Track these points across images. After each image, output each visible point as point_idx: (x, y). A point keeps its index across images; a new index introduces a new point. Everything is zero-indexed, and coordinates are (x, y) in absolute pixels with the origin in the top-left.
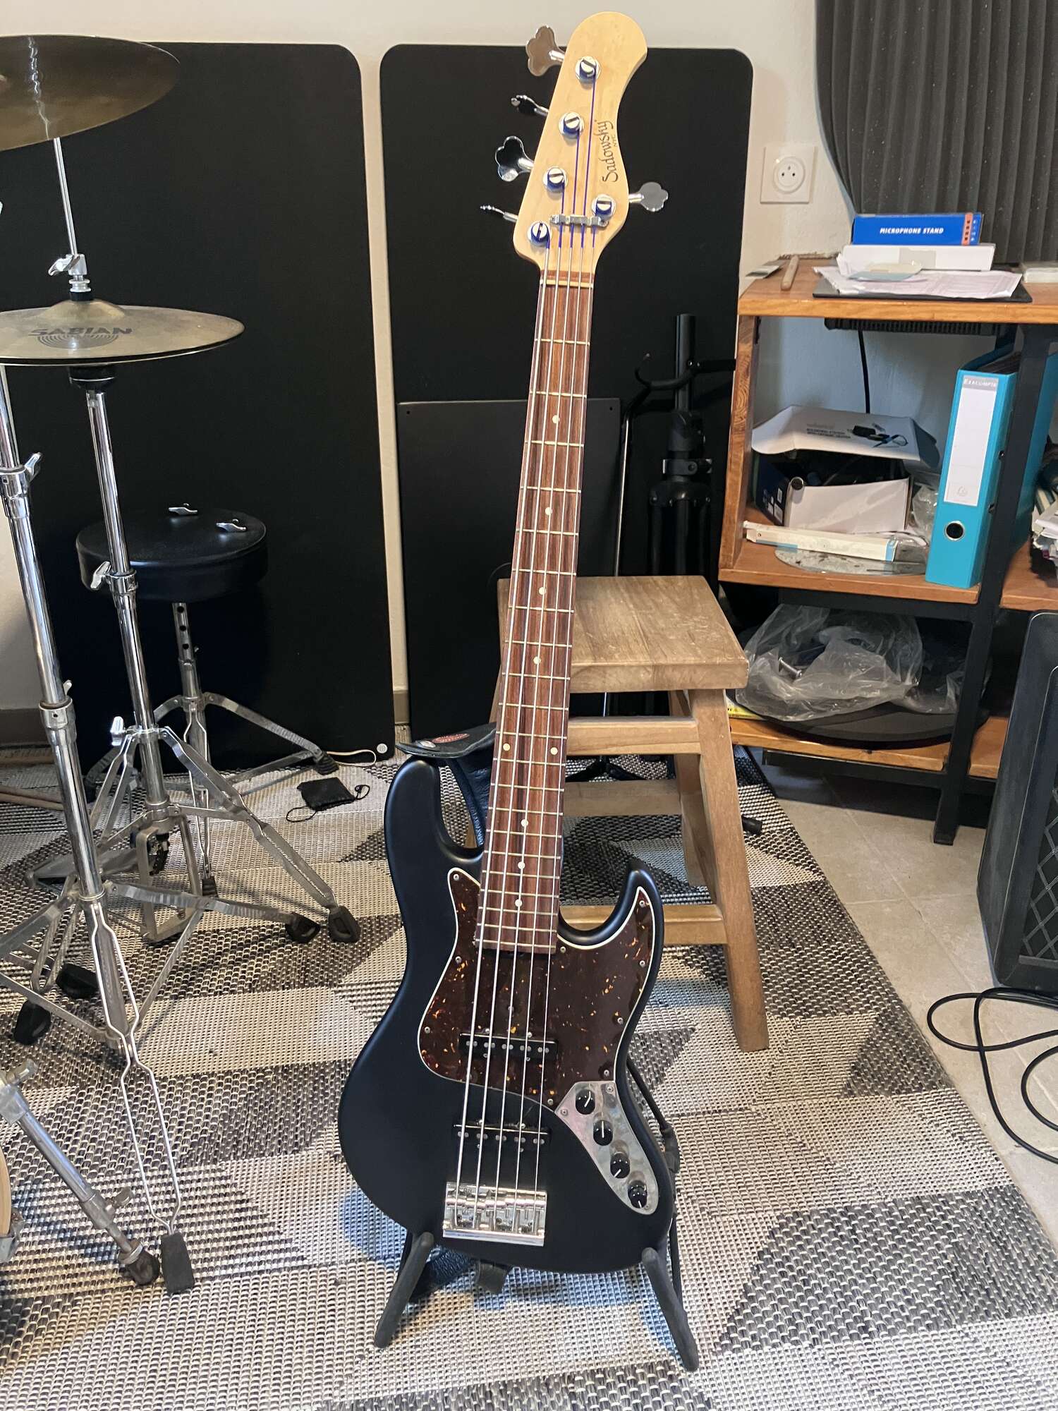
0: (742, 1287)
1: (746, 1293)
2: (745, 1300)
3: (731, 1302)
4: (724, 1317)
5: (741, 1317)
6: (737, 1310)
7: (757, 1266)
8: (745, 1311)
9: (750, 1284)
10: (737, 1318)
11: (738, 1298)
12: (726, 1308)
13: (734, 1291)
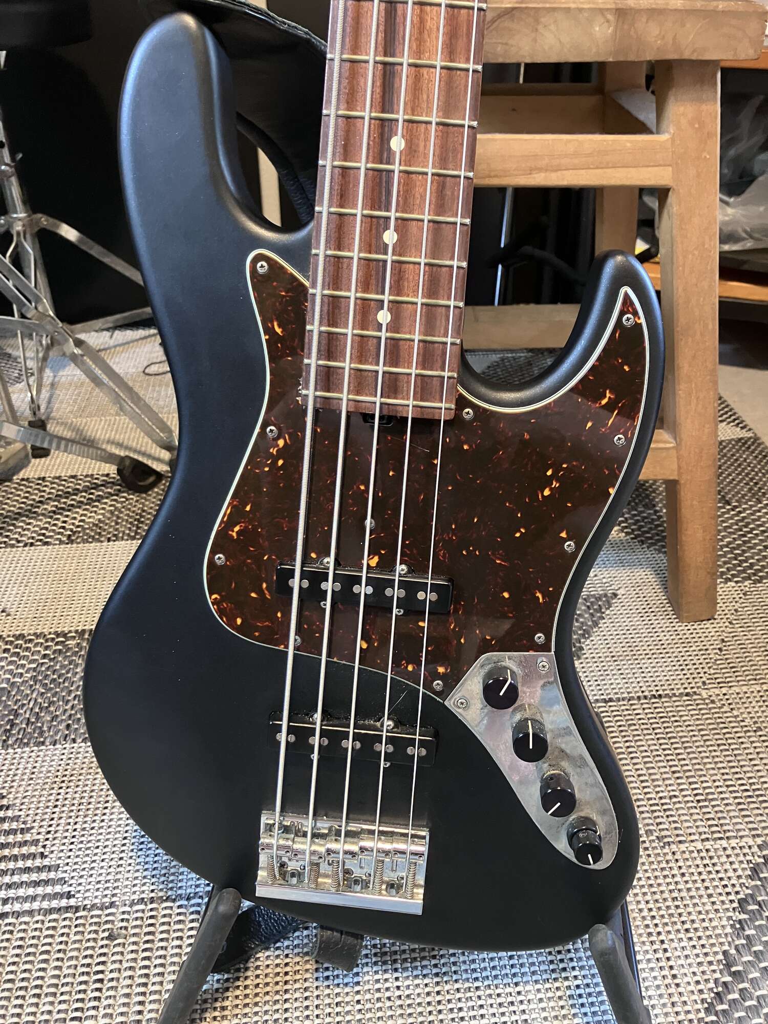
0: (720, 957)
1: (728, 966)
2: (728, 979)
3: (707, 981)
4: (699, 1006)
5: (725, 1007)
6: (718, 994)
7: (740, 922)
8: (731, 997)
9: (733, 951)
10: (720, 1007)
11: (718, 975)
12: (701, 991)
13: (710, 963)
